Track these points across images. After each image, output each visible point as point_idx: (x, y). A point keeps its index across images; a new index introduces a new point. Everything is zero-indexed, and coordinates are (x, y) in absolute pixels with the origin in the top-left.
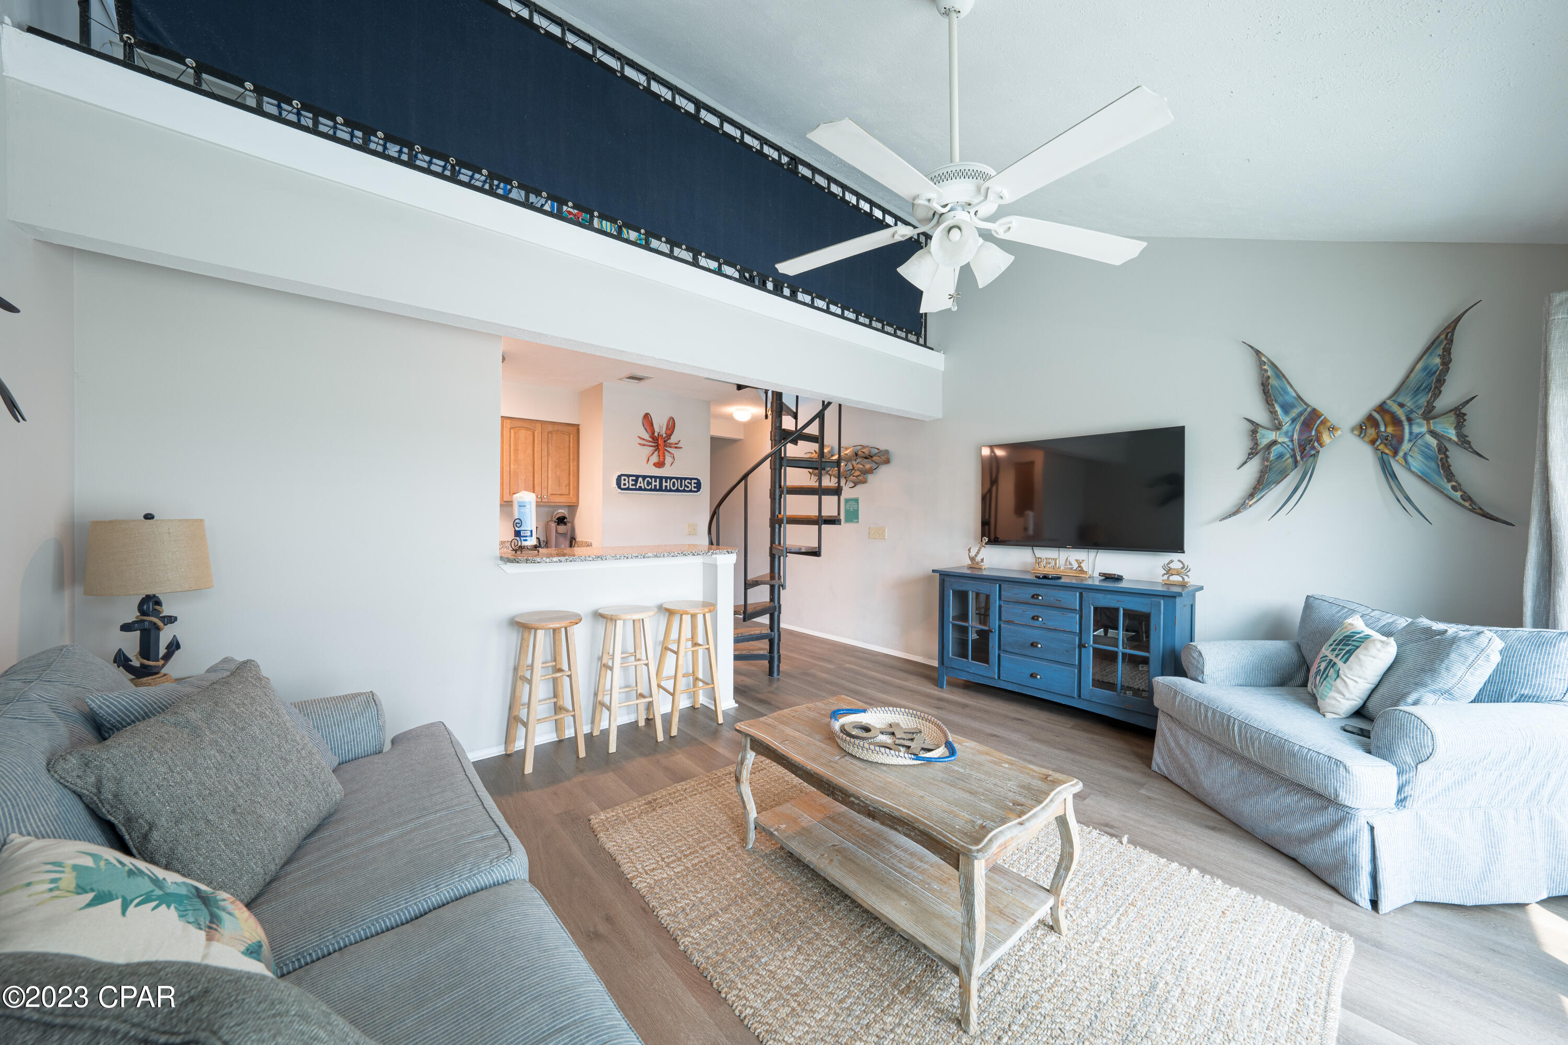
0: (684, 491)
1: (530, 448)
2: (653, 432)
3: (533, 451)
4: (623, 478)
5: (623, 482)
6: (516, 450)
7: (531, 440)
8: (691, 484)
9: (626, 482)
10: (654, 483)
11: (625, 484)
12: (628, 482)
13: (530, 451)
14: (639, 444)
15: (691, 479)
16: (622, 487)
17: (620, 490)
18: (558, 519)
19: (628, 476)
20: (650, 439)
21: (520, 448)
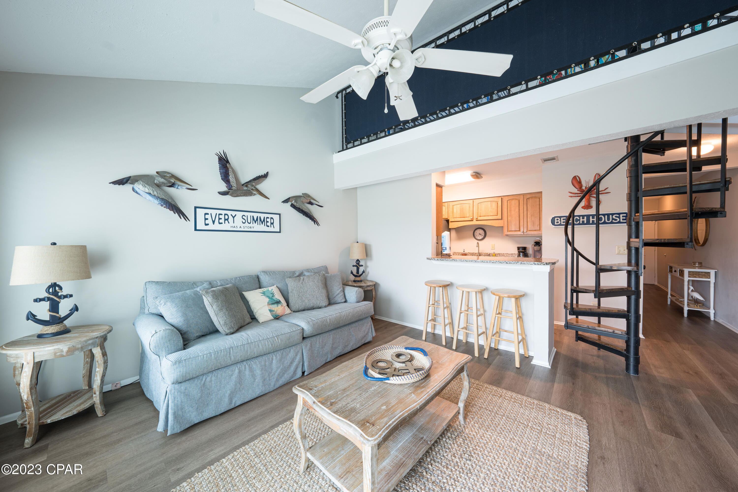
0: (612, 223)
1: (518, 208)
2: (581, 186)
3: (519, 210)
4: (556, 219)
5: (556, 221)
6: (510, 210)
7: (518, 204)
8: (619, 217)
9: (559, 221)
10: (581, 220)
11: (557, 222)
12: (560, 221)
13: (517, 210)
14: (569, 196)
15: (619, 214)
16: (556, 224)
17: (554, 226)
18: (536, 242)
19: (560, 217)
20: (579, 192)
21: (512, 209)
